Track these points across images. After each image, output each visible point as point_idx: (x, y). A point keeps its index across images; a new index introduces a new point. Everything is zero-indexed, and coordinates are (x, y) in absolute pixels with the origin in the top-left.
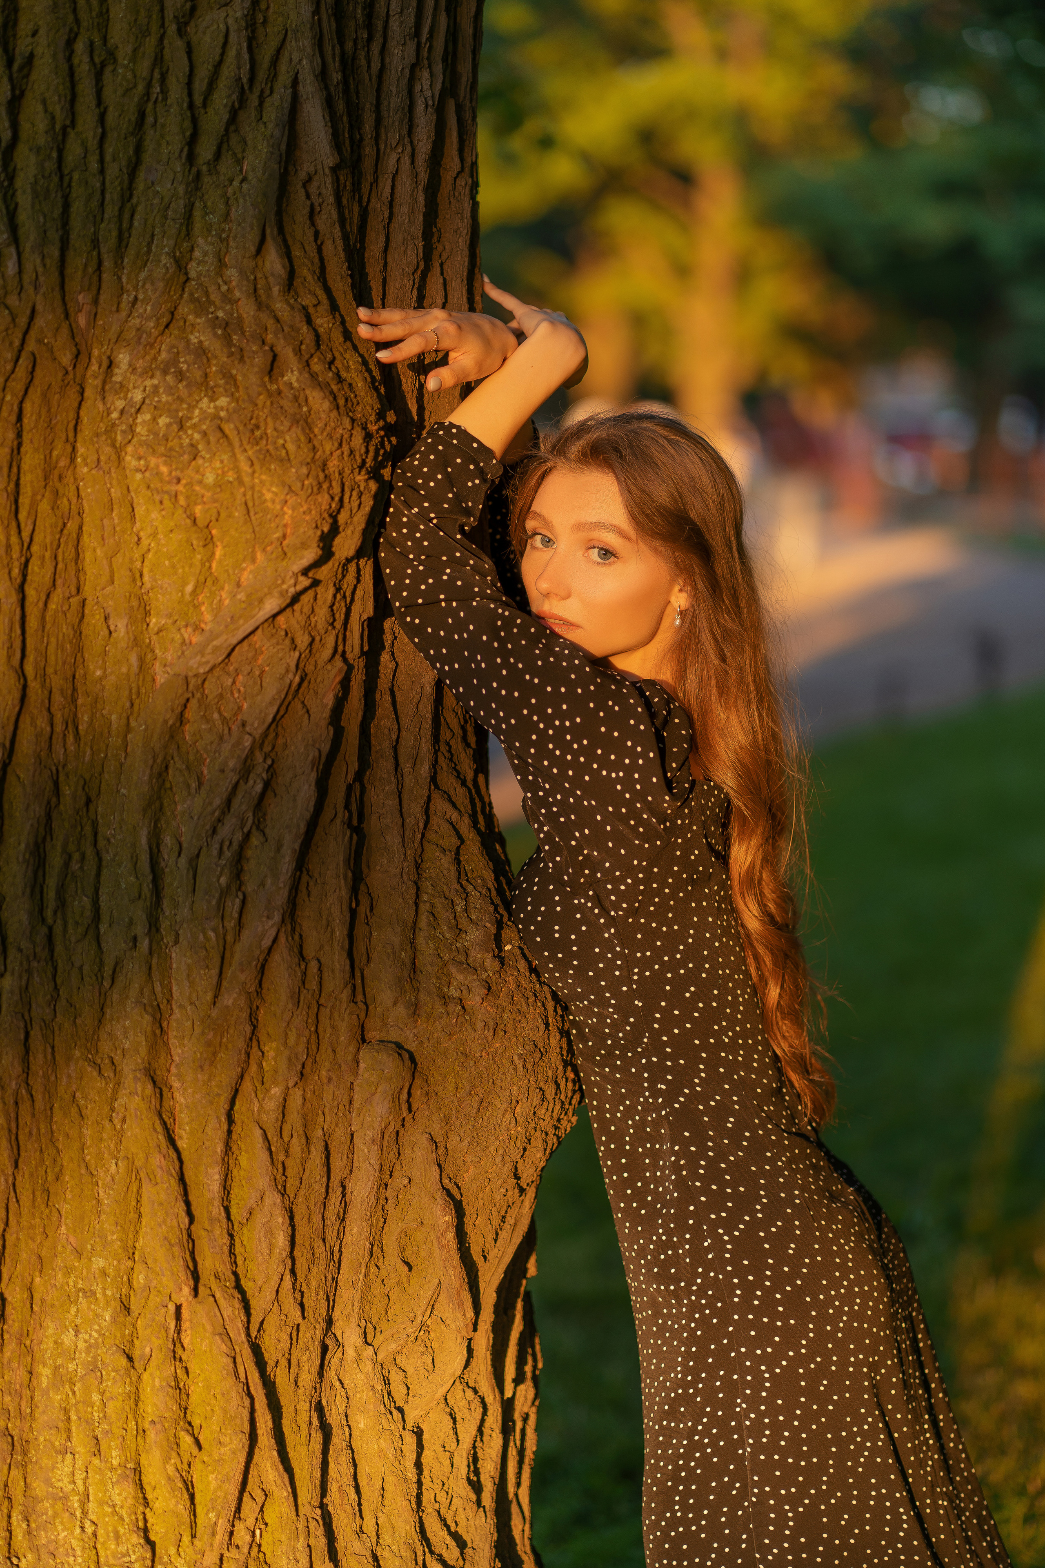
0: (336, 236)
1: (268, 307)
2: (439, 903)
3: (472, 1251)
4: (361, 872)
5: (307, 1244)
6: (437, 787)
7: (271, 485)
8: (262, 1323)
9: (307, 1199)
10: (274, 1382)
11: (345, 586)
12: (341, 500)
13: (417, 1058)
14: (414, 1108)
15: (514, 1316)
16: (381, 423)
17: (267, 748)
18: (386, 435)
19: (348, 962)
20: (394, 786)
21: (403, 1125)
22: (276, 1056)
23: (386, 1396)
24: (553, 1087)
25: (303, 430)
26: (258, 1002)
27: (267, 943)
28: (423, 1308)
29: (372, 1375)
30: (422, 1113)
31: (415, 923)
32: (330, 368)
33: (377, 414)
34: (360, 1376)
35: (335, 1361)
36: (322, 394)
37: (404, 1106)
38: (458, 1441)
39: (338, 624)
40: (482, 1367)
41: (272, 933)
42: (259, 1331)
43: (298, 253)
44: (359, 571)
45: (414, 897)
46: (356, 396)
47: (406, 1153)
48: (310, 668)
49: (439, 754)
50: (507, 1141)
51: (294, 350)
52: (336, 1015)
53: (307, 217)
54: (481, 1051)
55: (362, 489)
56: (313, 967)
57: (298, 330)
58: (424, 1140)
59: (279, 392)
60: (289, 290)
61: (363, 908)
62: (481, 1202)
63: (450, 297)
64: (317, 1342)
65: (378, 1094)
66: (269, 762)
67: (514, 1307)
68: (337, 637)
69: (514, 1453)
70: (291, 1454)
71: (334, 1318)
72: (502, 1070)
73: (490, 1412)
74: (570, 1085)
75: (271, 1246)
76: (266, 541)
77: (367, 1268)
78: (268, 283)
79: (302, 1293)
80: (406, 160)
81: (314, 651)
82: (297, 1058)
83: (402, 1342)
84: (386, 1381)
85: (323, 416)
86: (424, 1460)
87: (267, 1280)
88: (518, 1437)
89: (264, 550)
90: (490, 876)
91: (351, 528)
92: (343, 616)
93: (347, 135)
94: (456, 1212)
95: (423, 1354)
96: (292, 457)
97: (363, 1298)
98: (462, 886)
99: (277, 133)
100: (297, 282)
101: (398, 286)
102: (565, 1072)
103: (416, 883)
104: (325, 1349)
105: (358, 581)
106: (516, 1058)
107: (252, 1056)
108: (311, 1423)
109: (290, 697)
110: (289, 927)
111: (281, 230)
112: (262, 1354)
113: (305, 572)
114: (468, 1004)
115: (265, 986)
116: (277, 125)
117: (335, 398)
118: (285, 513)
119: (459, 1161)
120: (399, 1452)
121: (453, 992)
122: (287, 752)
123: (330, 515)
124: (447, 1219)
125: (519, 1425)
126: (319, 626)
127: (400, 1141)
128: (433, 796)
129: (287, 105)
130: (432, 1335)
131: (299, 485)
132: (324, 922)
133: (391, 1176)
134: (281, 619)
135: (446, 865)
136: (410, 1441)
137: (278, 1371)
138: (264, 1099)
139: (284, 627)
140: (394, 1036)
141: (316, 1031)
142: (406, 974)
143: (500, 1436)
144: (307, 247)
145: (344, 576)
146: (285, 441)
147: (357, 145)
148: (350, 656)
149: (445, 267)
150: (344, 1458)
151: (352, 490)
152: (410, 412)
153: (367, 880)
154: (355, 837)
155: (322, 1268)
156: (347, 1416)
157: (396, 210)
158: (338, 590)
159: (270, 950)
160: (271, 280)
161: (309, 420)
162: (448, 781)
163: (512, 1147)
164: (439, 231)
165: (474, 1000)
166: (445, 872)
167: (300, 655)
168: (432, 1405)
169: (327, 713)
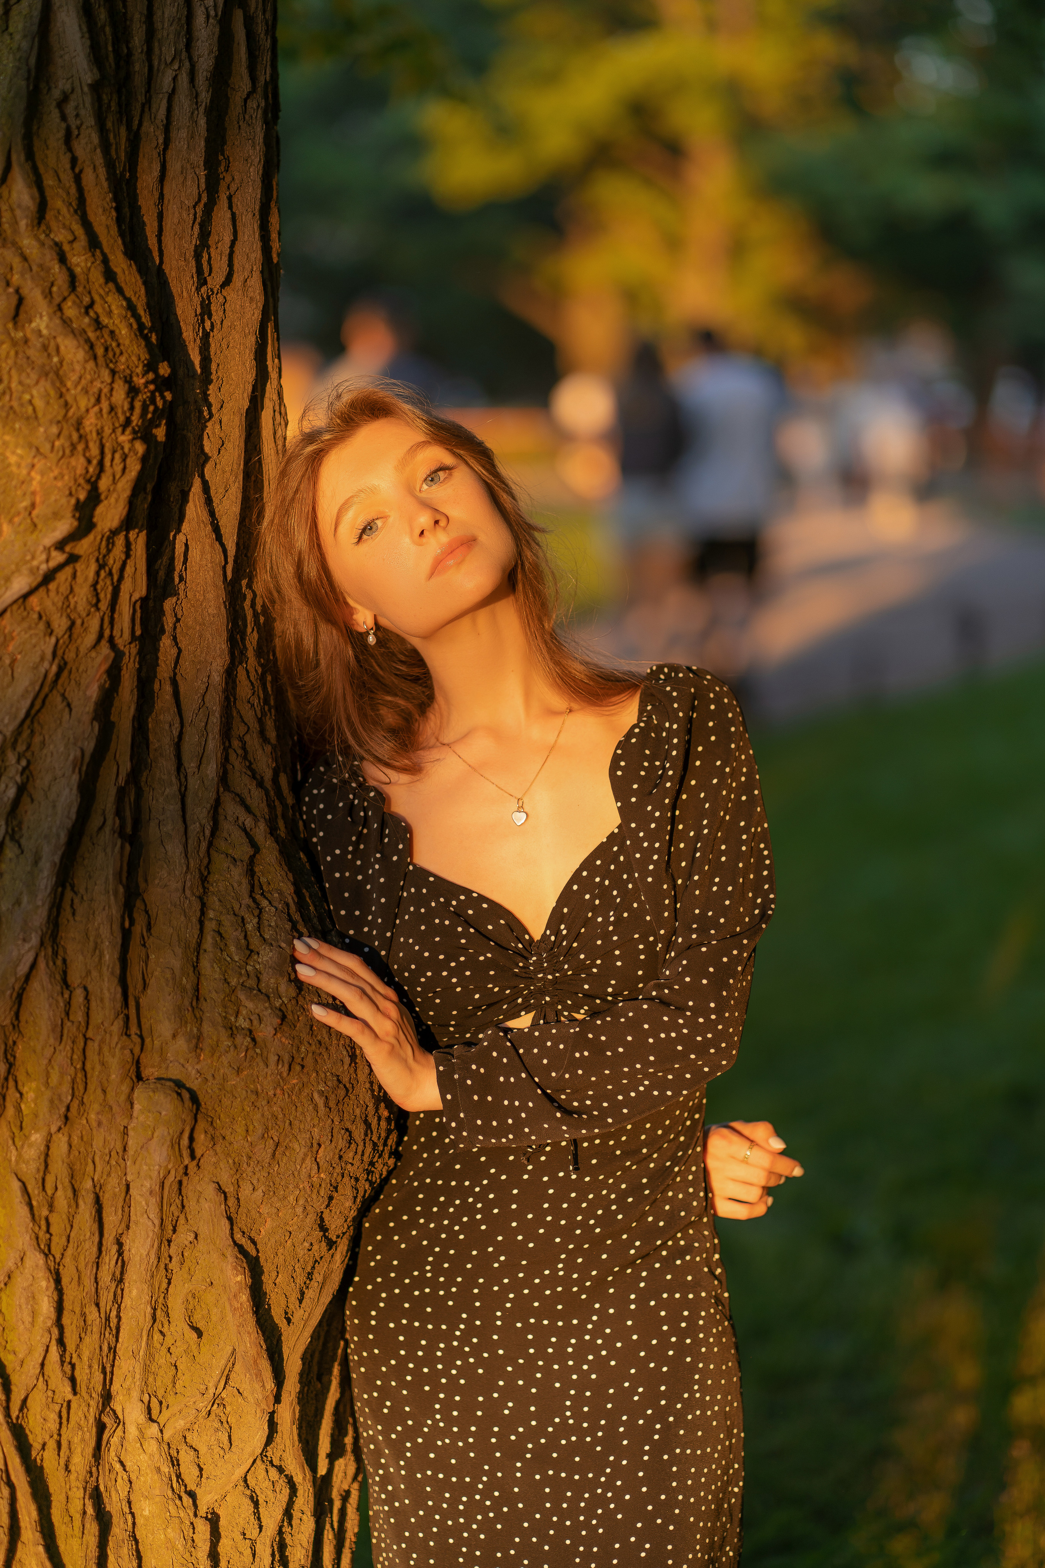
0: (97, 163)
1: (14, 244)
2: (228, 921)
3: (273, 1313)
4: (137, 886)
5: (78, 1310)
6: (227, 788)
7: (16, 447)
8: (25, 1401)
9: (76, 1259)
10: (42, 1467)
11: (111, 562)
12: (101, 464)
13: (201, 1097)
14: (198, 1153)
15: (330, 1382)
16: (151, 376)
17: (21, 748)
18: (156, 390)
19: (119, 990)
20: (175, 788)
21: (186, 1174)
22: (36, 1098)
23: (174, 1479)
24: (362, 1128)
25: (53, 383)
26: (14, 1036)
27: (23, 969)
28: (216, 1379)
29: (157, 1456)
30: (209, 1160)
31: (199, 944)
32: (87, 313)
33: (144, 366)
34: (143, 1457)
35: (115, 1440)
36: (75, 342)
37: (186, 1153)
38: (261, 1527)
39: (104, 605)
40: (288, 1443)
41: (29, 958)
42: (21, 1410)
43: (51, 183)
44: (128, 545)
45: (198, 914)
46: (119, 345)
47: (191, 1204)
48: (70, 656)
49: (231, 751)
50: (308, 1190)
51: (43, 292)
52: (105, 1049)
53: (62, 141)
54: (275, 1089)
55: (126, 450)
56: (79, 996)
57: (48, 270)
58: (210, 1190)
59: (26, 341)
60: (39, 223)
61: (139, 928)
62: (282, 1258)
63: (240, 234)
64: (91, 1420)
65: (155, 1139)
66: (24, 763)
67: (330, 1373)
68: (102, 620)
69: (331, 1537)
70: (62, 1547)
71: (113, 1393)
72: (300, 1109)
73: (300, 1493)
74: (383, 1124)
75: (34, 1314)
76: (13, 511)
77: (150, 1335)
78: (14, 216)
79: (73, 1366)
80: (184, 78)
81: (75, 636)
82: (60, 1100)
83: (191, 1418)
84: (175, 1462)
85: (78, 367)
86: (221, 1549)
87: (30, 1352)
88: (335, 1518)
89: (11, 521)
90: (288, 889)
91: (115, 495)
92: (109, 596)
93: (110, 49)
94: (251, 1270)
95: (217, 1430)
96: (40, 415)
97: (146, 1369)
98: (254, 900)
99: (25, 45)
100: (49, 215)
101: (176, 221)
102: (377, 1109)
103: (201, 898)
104: (101, 1428)
105: (128, 555)
106: (316, 1096)
107: (8, 1098)
108: (85, 1513)
109: (46, 689)
110: (50, 950)
111: (30, 155)
112: (26, 1436)
113: (60, 546)
114: (259, 1035)
115: (23, 1017)
116: (25, 36)
117: (92, 347)
118: (32, 479)
119: (253, 1212)
120: (190, 1542)
121: (243, 1023)
122: (45, 751)
123: (88, 481)
124: (239, 1278)
125: (337, 1504)
126: (80, 608)
127: (184, 1192)
128: (222, 799)
129: (36, 13)
130: (228, 1408)
131: (48, 446)
132: (92, 944)
133: (174, 1231)
134: (34, 600)
135: (237, 878)
136: (203, 1529)
137: (46, 1454)
138: (23, 1146)
139: (37, 609)
140: (175, 1072)
141: (83, 1068)
142: (187, 1003)
143: (312, 1519)
144: (62, 175)
145: (109, 551)
146: (32, 396)
147: (124, 60)
148: (120, 642)
149: (234, 200)
150: (125, 1550)
151: (114, 452)
152: (193, 364)
153: (145, 896)
154: (128, 847)
155: (96, 1336)
156: (129, 1503)
157: (173, 134)
158: (101, 567)
159: (28, 977)
160: (18, 212)
161: (61, 372)
162: (242, 782)
163: (314, 1196)
164: (227, 159)
165: (265, 1031)
166: (235, 885)
167: (57, 641)
168: (229, 1487)
169: (90, 707)
